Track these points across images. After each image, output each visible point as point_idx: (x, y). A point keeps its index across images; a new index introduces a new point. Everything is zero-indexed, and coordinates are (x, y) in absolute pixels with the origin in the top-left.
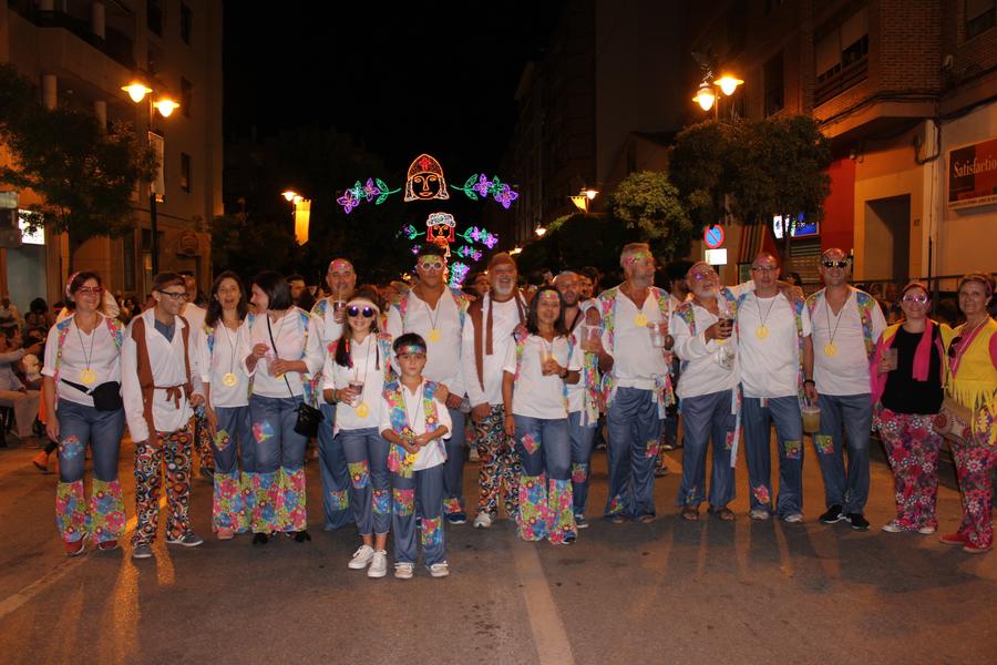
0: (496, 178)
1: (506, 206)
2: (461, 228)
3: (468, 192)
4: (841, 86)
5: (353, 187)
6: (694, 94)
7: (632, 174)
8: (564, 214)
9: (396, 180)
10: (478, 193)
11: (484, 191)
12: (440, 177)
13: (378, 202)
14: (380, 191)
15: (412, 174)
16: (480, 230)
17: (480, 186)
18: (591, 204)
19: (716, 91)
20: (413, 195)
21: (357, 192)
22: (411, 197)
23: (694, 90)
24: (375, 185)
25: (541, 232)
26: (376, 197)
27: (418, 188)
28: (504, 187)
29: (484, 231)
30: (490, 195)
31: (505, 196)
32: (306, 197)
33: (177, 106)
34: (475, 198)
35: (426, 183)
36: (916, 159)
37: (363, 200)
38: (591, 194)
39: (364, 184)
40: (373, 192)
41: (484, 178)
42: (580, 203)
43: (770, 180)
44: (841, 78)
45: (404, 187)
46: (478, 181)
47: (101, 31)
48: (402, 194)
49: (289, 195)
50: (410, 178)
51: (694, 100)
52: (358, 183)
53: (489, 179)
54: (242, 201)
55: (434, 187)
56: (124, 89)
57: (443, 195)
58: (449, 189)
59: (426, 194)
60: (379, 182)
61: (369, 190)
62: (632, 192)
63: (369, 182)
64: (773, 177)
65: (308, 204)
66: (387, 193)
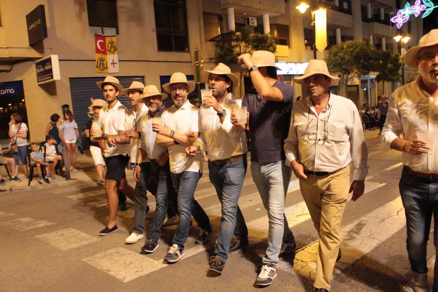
33: (409, 38)
47: (383, 18)
56: (394, 38)
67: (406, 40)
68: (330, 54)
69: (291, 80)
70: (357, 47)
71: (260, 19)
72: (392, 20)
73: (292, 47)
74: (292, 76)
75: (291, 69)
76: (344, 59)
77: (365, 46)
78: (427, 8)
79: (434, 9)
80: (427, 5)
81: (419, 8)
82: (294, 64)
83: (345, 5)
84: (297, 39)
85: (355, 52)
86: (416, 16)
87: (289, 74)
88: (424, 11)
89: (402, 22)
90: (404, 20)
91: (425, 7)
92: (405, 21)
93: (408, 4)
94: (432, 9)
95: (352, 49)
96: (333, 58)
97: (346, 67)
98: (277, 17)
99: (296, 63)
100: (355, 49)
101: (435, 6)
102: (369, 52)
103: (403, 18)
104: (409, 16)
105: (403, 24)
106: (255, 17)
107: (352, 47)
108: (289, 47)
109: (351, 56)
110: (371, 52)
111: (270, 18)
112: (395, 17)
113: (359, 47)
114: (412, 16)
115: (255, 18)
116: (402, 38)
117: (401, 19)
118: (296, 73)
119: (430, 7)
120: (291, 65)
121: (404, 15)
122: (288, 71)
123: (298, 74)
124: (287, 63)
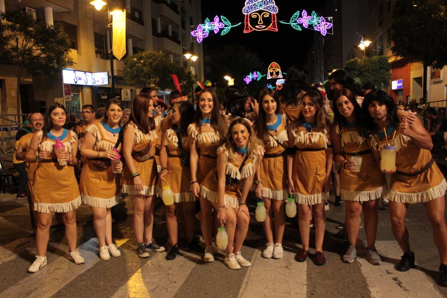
5: (249, 75)
6: (359, 45)
9: (264, 72)
12: (280, 70)
13: (258, 79)
14: (258, 76)
15: (269, 69)
19: (364, 44)
20: (270, 76)
21: (250, 77)
22: (269, 77)
23: (359, 43)
24: (257, 74)
26: (257, 78)
27: (272, 74)
32: (232, 78)
35: (274, 72)
37: (253, 79)
39: (253, 74)
40: (256, 76)
43: (371, 76)
45: (267, 74)
48: (266, 76)
49: (226, 78)
50: (269, 71)
52: (251, 74)
55: (277, 73)
56: (184, 55)
57: (280, 76)
58: (282, 74)
59: (274, 76)
60: (258, 72)
61: (255, 76)
63: (255, 73)
65: (233, 80)
66: (261, 76)
67: (194, 58)
68: (126, 64)
69: (79, 93)
70: (157, 58)
71: (41, 13)
72: (192, 33)
73: (81, 53)
74: (80, 87)
75: (80, 79)
76: (142, 71)
77: (164, 59)
78: (226, 26)
80: (226, 23)
81: (218, 25)
82: (83, 73)
83: (137, 15)
84: (87, 45)
85: (154, 64)
86: (216, 32)
87: (77, 84)
88: (223, 29)
89: (202, 37)
90: (204, 34)
91: (224, 25)
92: (205, 36)
93: (207, 19)
94: (230, 27)
95: (151, 60)
96: (129, 69)
97: (145, 80)
98: (62, 12)
99: (85, 72)
100: (155, 60)
101: (232, 25)
102: (168, 65)
103: (203, 33)
104: (208, 32)
105: (203, 39)
106: (33, 8)
107: (151, 58)
108: (78, 52)
109: (151, 68)
110: (170, 65)
111: (55, 13)
112: (195, 31)
114: (211, 32)
115: (33, 10)
116: (191, 56)
117: (201, 34)
118: (85, 84)
119: (228, 26)
120: (80, 74)
121: (204, 30)
122: (76, 81)
123: (88, 84)
124: (75, 71)
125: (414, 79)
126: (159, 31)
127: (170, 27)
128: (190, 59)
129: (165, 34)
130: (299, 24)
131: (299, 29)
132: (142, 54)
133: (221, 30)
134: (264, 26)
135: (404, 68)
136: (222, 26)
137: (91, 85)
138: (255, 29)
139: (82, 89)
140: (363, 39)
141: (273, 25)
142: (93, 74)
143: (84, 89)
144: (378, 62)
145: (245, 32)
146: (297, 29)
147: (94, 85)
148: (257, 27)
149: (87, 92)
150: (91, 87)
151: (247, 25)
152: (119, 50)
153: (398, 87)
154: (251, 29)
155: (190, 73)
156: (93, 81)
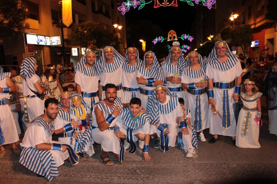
0: (188, 35)
1: (191, 41)
2: (181, 45)
3: (182, 38)
4: (261, 14)
5: (156, 38)
6: (230, 17)
7: (218, 34)
8: (206, 41)
9: (166, 36)
10: (184, 38)
11: (186, 38)
12: (176, 35)
13: (162, 42)
14: (161, 39)
15: (169, 35)
16: (186, 45)
17: (185, 37)
18: (212, 39)
19: (233, 17)
21: (157, 40)
22: (169, 40)
23: (230, 16)
24: (161, 38)
25: (201, 45)
26: (161, 40)
27: (170, 38)
28: (190, 37)
29: (187, 45)
30: (187, 39)
31: (191, 39)
32: (144, 41)
33: (122, 27)
34: (184, 40)
35: (172, 37)
36: (275, 30)
37: (158, 41)
38: (212, 36)
39: (158, 38)
41: (185, 35)
42: (209, 39)
43: (240, 38)
44: (261, 13)
46: (184, 36)
47: (104, 12)
48: (167, 39)
49: (141, 41)
50: (169, 36)
51: (230, 18)
52: (157, 38)
53: (187, 35)
54: (134, 44)
55: (174, 37)
56: (114, 25)
57: (176, 39)
58: (177, 38)
59: (172, 39)
60: (162, 37)
61: (159, 39)
62: (218, 38)
63: (159, 37)
64: (241, 37)
65: (145, 42)
66: (163, 39)
67: (120, 27)
68: (73, 30)
69: (41, 50)
70: (94, 26)
72: (118, 8)
73: (42, 23)
75: (41, 41)
77: (99, 26)
78: (141, 3)
79: (145, 4)
80: (141, 1)
81: (136, 3)
82: (44, 37)
84: (46, 18)
85: (92, 30)
86: (135, 8)
87: (39, 44)
88: (140, 5)
89: (125, 11)
91: (140, 3)
92: (127, 10)
95: (90, 27)
96: (75, 34)
99: (45, 36)
101: (146, 3)
102: (102, 30)
103: (126, 8)
104: (130, 8)
105: (126, 12)
108: (39, 22)
110: (104, 30)
112: (121, 7)
113: (95, 27)
114: (132, 7)
116: (118, 26)
117: (125, 9)
118: (45, 44)
119: (143, 3)
120: (41, 38)
121: (126, 6)
122: (38, 42)
123: (47, 44)
124: (37, 35)
125: (267, 39)
126: (97, 9)
127: (104, 7)
128: (117, 28)
129: (100, 11)
130: (192, 1)
131: (193, 5)
132: (84, 23)
133: (138, 6)
134: (168, 3)
135: (260, 33)
136: (139, 3)
137: (49, 45)
138: (162, 5)
139: (43, 48)
140: (232, 13)
141: (174, 2)
142: (51, 38)
143: (44, 48)
144: (244, 28)
145: (155, 7)
146: (191, 5)
147: (51, 45)
148: (163, 3)
149: (47, 49)
150: (49, 46)
151: (156, 2)
152: (68, 20)
153: (255, 45)
154: (159, 5)
155: (117, 37)
156: (51, 42)
